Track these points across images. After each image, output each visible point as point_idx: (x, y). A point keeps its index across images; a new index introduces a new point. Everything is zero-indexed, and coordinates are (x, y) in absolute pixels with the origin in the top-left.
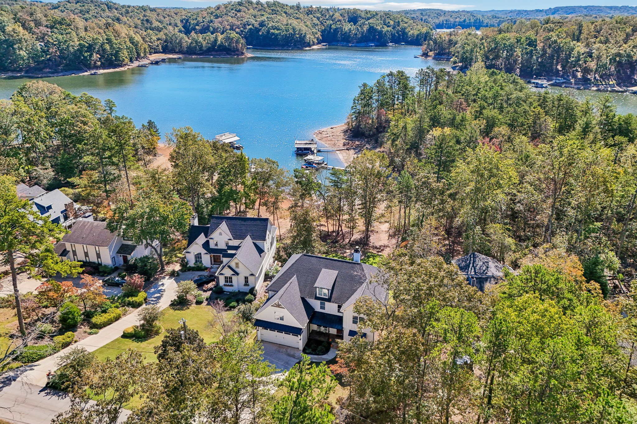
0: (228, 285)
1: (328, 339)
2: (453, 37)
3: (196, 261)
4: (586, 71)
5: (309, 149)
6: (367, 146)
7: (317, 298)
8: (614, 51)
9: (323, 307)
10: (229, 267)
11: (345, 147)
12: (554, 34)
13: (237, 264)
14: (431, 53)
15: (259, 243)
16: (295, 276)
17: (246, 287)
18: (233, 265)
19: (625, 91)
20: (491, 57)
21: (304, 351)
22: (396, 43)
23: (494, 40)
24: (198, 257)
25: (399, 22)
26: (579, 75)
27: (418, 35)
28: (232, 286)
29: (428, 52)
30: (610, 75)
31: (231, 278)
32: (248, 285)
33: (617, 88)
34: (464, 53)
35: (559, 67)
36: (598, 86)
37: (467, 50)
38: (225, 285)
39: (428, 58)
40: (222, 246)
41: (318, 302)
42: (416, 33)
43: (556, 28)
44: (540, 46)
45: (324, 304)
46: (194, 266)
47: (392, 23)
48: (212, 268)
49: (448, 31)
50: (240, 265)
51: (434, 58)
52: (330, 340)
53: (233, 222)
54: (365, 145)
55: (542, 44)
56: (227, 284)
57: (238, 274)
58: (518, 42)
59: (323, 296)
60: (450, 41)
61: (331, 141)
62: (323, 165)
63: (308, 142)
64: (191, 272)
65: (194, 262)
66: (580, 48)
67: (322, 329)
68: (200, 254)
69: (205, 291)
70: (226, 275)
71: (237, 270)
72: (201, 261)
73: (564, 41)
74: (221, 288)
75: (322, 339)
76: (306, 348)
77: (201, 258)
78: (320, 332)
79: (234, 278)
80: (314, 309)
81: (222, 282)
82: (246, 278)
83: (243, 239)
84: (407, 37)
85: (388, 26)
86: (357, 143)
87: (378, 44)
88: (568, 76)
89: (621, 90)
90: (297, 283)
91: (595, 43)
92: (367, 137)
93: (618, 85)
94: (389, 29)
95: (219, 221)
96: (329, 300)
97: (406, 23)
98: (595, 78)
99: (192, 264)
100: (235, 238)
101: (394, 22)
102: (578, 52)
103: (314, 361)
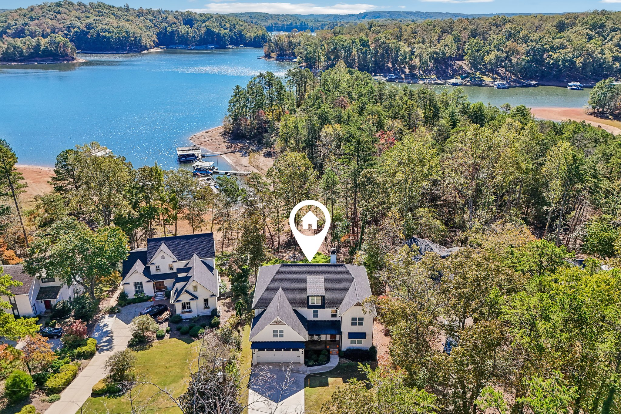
0: (187, 312)
1: (326, 347)
2: (291, 39)
3: (137, 292)
4: (412, 67)
5: (193, 155)
6: (252, 147)
7: (310, 307)
8: (432, 50)
9: (315, 315)
10: (187, 291)
11: (230, 151)
12: (382, 36)
13: (195, 288)
14: (273, 55)
15: (207, 260)
16: (280, 289)
17: (206, 310)
18: (190, 288)
19: (445, 83)
20: (332, 57)
21: (306, 363)
22: (235, 46)
23: (333, 42)
24: (139, 286)
25: (234, 24)
26: (407, 71)
27: (255, 38)
28: (191, 311)
29: (270, 54)
30: (430, 71)
31: (189, 303)
32: (209, 308)
33: (438, 81)
34: (308, 53)
35: (390, 65)
36: (423, 80)
37: (310, 51)
38: (182, 312)
39: (272, 60)
40: (164, 270)
41: (311, 311)
42: (253, 35)
43: (382, 30)
44: (372, 47)
45: (317, 312)
46: (134, 297)
47: (228, 25)
48: (156, 296)
49: (287, 33)
50: (199, 287)
51: (277, 59)
52: (328, 347)
53: (172, 242)
54: (249, 147)
55: (373, 45)
56: (185, 310)
57: (197, 298)
58: (353, 43)
59: (316, 304)
60: (290, 43)
61: (212, 145)
62: (214, 170)
63: (191, 148)
64: (132, 305)
65: (134, 293)
66: (405, 48)
67: (316, 337)
68: (141, 283)
69: (161, 323)
70: (183, 302)
71: (195, 293)
72: (143, 291)
73: (392, 42)
74: (179, 316)
75: (318, 348)
76: (307, 360)
77: (142, 287)
78: (314, 341)
79: (193, 304)
80: (306, 319)
81: (179, 309)
82: (206, 300)
83: (190, 259)
84: (245, 39)
85: (225, 29)
86: (240, 145)
87: (217, 46)
88: (399, 72)
89: (441, 82)
90: (284, 296)
91: (414, 43)
92: (248, 139)
93: (438, 78)
94: (226, 31)
95: (157, 243)
96: (323, 307)
97: (242, 26)
98: (420, 73)
99: (131, 295)
100: (179, 260)
101: (230, 24)
102: (405, 51)
103: (321, 371)
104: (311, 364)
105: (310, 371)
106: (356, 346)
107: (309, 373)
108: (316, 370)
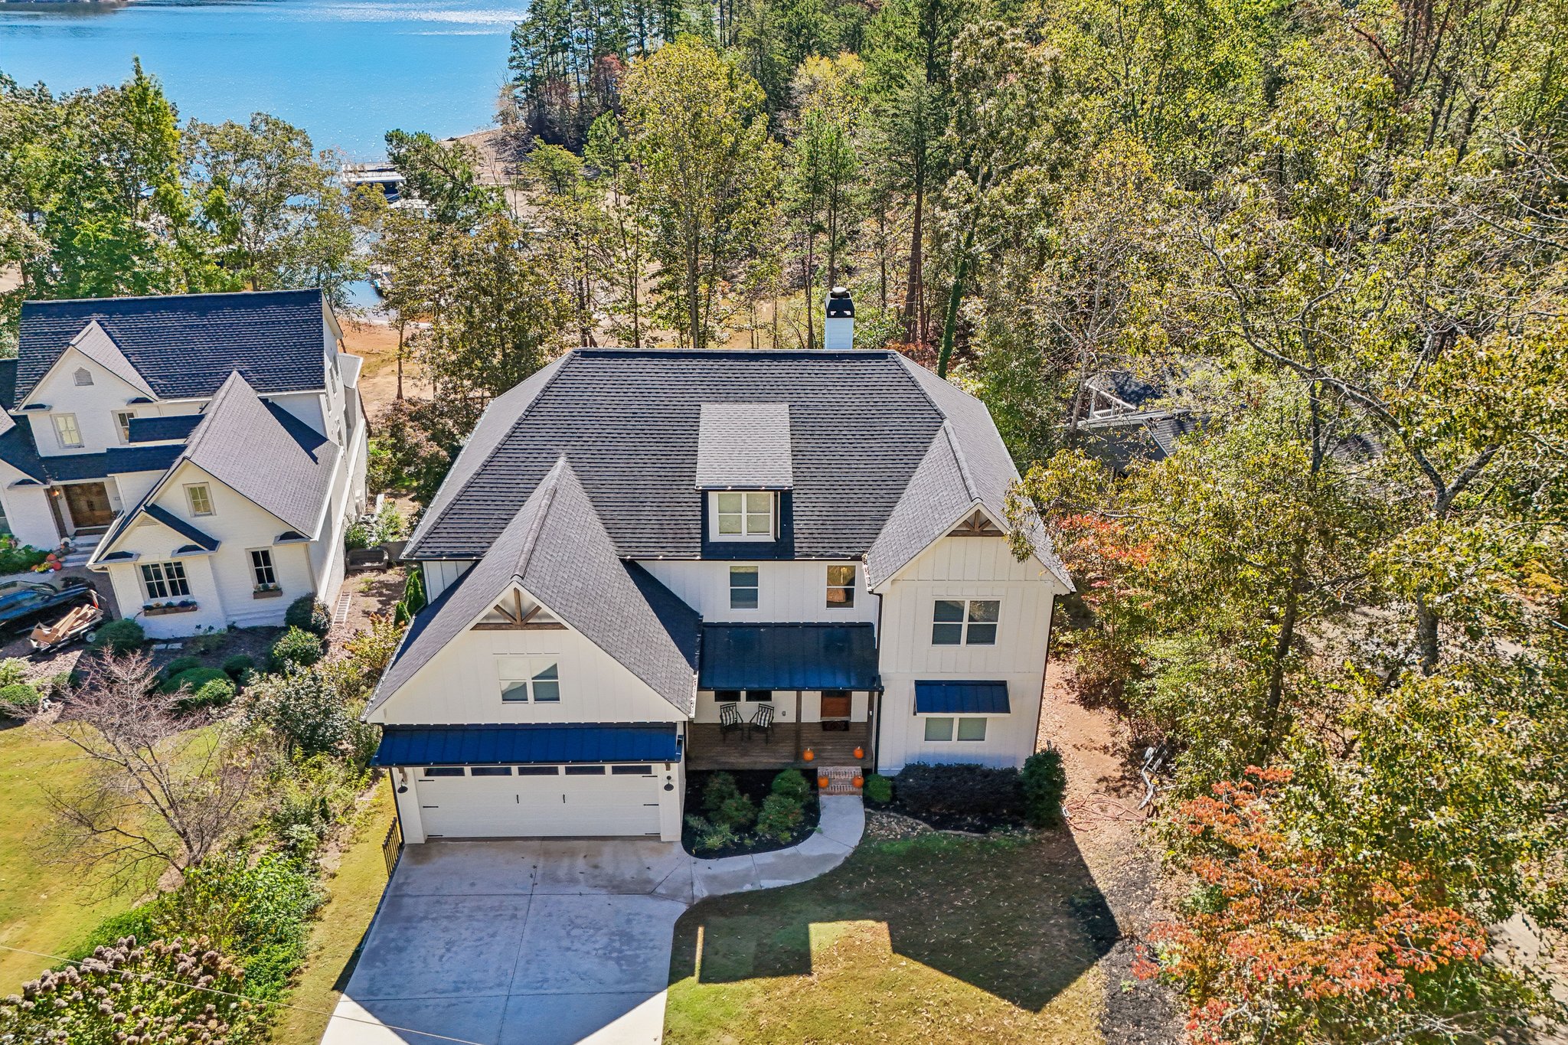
0: (169, 608)
1: (798, 755)
7: (713, 552)
9: (744, 597)
10: (156, 512)
13: (198, 496)
15: (293, 400)
16: (561, 462)
17: (268, 603)
18: (175, 497)
21: (690, 839)
31: (176, 570)
32: (277, 592)
38: (148, 610)
40: (103, 437)
41: (722, 570)
45: (753, 578)
48: (66, 549)
50: (217, 496)
52: (809, 755)
56: (163, 601)
57: (212, 544)
59: (744, 537)
67: (746, 710)
69: (38, 656)
70: (145, 560)
71: (201, 523)
74: (131, 628)
75: (760, 759)
76: (696, 822)
78: (735, 727)
79: (196, 568)
80: (695, 615)
81: (130, 595)
82: (261, 559)
83: (211, 393)
90: (575, 495)
95: (66, 323)
96: (782, 549)
103: (768, 884)
104: (714, 842)
105: (711, 879)
106: (954, 749)
107: (702, 892)
108: (745, 877)
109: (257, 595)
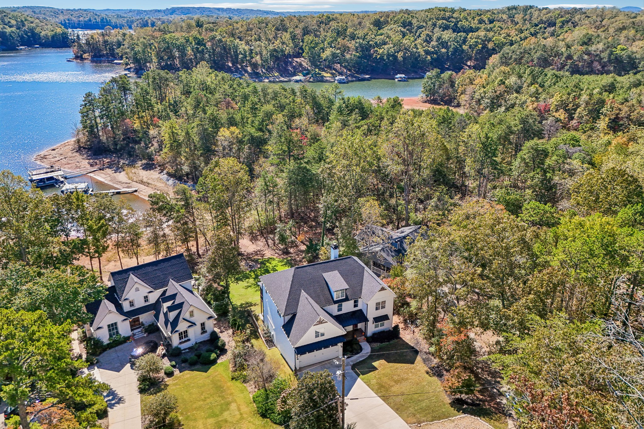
0: (185, 341)
2: (107, 38)
3: (111, 336)
4: (255, 66)
5: (52, 178)
6: (122, 162)
7: (335, 302)
8: (271, 47)
9: (340, 310)
10: (183, 319)
11: (96, 168)
12: (217, 34)
13: (191, 313)
14: (85, 56)
15: (184, 284)
16: (302, 291)
17: (204, 335)
18: (186, 314)
19: (290, 81)
22: (28, 46)
23: (164, 40)
24: (113, 327)
25: (22, 21)
26: (249, 69)
27: (53, 37)
28: (189, 340)
29: (82, 55)
30: (272, 68)
31: (186, 332)
32: (206, 332)
33: (282, 79)
34: (136, 54)
35: (230, 65)
36: (268, 78)
37: (139, 51)
38: (180, 343)
39: (85, 61)
40: (140, 303)
41: (336, 306)
42: (50, 34)
43: (215, 28)
44: (209, 45)
45: (341, 305)
46: (109, 342)
47: (13, 22)
48: (134, 335)
49: (99, 31)
50: (196, 313)
51: (92, 61)
52: (355, 336)
53: (140, 271)
54: (119, 162)
55: (209, 43)
56: (183, 340)
57: (194, 324)
58: (187, 42)
59: (340, 298)
60: (105, 42)
61: (69, 164)
62: (90, 192)
63: (48, 170)
65: (108, 337)
66: (243, 47)
70: (180, 331)
71: (192, 319)
72: (117, 332)
73: (228, 40)
74: (177, 349)
75: (347, 339)
76: (345, 353)
79: (191, 331)
81: (175, 341)
82: (203, 325)
83: (167, 286)
84: (40, 38)
85: (10, 27)
86: (106, 160)
87: (4, 47)
88: (241, 71)
89: (285, 80)
90: (308, 297)
91: (251, 41)
92: (113, 152)
93: (281, 76)
94: (14, 29)
95: (124, 276)
96: (346, 299)
97: (32, 23)
98: (262, 72)
99: (106, 340)
100: (156, 289)
101: (17, 21)
102: (244, 49)
103: (361, 359)
105: (352, 361)
106: (380, 328)
107: (352, 364)
108: (357, 359)
109: (202, 334)
